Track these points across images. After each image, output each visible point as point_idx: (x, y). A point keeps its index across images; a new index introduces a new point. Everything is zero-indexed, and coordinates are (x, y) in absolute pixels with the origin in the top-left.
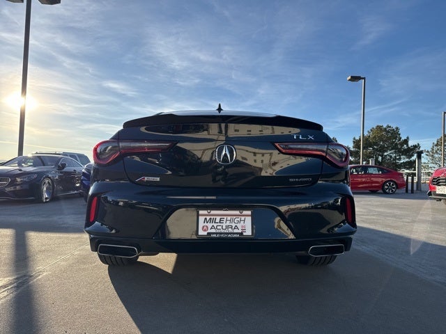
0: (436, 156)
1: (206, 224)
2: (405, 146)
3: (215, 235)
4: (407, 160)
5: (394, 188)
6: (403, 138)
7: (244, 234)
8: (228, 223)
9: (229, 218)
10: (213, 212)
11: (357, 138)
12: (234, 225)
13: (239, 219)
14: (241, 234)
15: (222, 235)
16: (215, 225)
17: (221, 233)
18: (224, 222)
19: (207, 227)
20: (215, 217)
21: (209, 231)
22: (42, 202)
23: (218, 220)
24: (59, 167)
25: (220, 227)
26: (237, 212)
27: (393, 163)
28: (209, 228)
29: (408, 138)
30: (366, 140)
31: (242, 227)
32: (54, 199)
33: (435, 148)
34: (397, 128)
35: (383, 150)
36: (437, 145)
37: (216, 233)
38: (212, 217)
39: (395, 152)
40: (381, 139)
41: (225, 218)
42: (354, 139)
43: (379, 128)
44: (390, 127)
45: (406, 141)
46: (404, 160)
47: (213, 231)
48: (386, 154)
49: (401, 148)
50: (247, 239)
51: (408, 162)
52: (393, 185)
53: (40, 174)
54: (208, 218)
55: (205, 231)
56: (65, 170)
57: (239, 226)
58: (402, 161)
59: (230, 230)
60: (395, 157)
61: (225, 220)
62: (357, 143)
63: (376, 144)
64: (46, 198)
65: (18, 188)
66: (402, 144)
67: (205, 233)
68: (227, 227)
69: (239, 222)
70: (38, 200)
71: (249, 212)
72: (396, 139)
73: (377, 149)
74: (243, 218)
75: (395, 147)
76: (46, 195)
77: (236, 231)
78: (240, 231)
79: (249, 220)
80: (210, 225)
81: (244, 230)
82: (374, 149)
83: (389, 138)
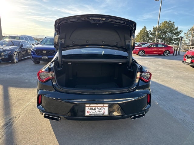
0: (189, 35)
1: (88, 110)
2: (176, 31)
3: (92, 115)
4: (176, 37)
5: (168, 54)
6: (176, 27)
7: (105, 114)
8: (98, 110)
9: (98, 108)
10: (92, 105)
11: (155, 27)
12: (100, 110)
13: (102, 108)
14: (103, 114)
15: (95, 115)
16: (92, 111)
17: (95, 114)
18: (96, 109)
19: (89, 112)
20: (92, 107)
21: (90, 113)
22: (15, 63)
23: (94, 109)
24: (20, 46)
25: (95, 112)
26: (102, 105)
27: (169, 39)
28: (90, 112)
29: (178, 27)
30: (159, 27)
31: (104, 111)
32: (20, 61)
33: (189, 32)
34: (174, 22)
35: (166, 32)
36: (190, 31)
37: (93, 114)
38: (91, 107)
39: (171, 34)
40: (166, 27)
41: (97, 107)
42: (154, 27)
43: (166, 22)
44: (170, 22)
45: (177, 29)
46: (175, 37)
47: (92, 113)
48: (167, 34)
49: (174, 32)
50: (106, 116)
51: (176, 38)
52: (168, 52)
53: (12, 51)
54: (89, 108)
55: (88, 113)
56: (23, 47)
57: (103, 111)
58: (173, 38)
59: (99, 113)
60: (171, 36)
61: (97, 108)
62: (155, 29)
63: (163, 30)
64: (16, 61)
65: (3, 57)
66: (175, 30)
67: (88, 114)
68: (98, 111)
69: (102, 109)
70: (13, 62)
71: (107, 105)
72: (172, 27)
73: (163, 32)
74: (104, 108)
75: (171, 31)
76: (16, 60)
77: (101, 113)
78: (103, 113)
79: (107, 108)
80: (90, 111)
81: (104, 113)
82: (162, 32)
83: (169, 27)
